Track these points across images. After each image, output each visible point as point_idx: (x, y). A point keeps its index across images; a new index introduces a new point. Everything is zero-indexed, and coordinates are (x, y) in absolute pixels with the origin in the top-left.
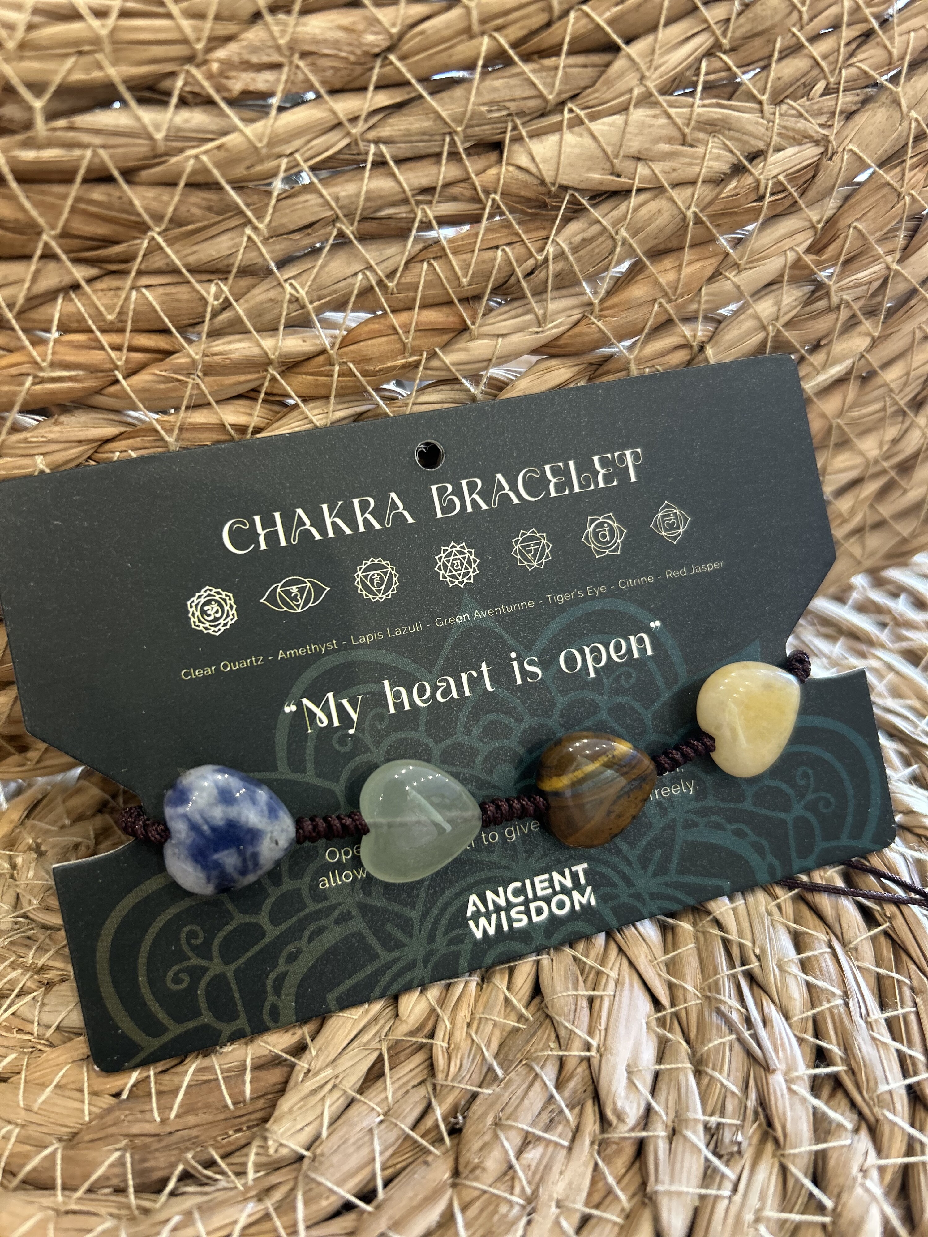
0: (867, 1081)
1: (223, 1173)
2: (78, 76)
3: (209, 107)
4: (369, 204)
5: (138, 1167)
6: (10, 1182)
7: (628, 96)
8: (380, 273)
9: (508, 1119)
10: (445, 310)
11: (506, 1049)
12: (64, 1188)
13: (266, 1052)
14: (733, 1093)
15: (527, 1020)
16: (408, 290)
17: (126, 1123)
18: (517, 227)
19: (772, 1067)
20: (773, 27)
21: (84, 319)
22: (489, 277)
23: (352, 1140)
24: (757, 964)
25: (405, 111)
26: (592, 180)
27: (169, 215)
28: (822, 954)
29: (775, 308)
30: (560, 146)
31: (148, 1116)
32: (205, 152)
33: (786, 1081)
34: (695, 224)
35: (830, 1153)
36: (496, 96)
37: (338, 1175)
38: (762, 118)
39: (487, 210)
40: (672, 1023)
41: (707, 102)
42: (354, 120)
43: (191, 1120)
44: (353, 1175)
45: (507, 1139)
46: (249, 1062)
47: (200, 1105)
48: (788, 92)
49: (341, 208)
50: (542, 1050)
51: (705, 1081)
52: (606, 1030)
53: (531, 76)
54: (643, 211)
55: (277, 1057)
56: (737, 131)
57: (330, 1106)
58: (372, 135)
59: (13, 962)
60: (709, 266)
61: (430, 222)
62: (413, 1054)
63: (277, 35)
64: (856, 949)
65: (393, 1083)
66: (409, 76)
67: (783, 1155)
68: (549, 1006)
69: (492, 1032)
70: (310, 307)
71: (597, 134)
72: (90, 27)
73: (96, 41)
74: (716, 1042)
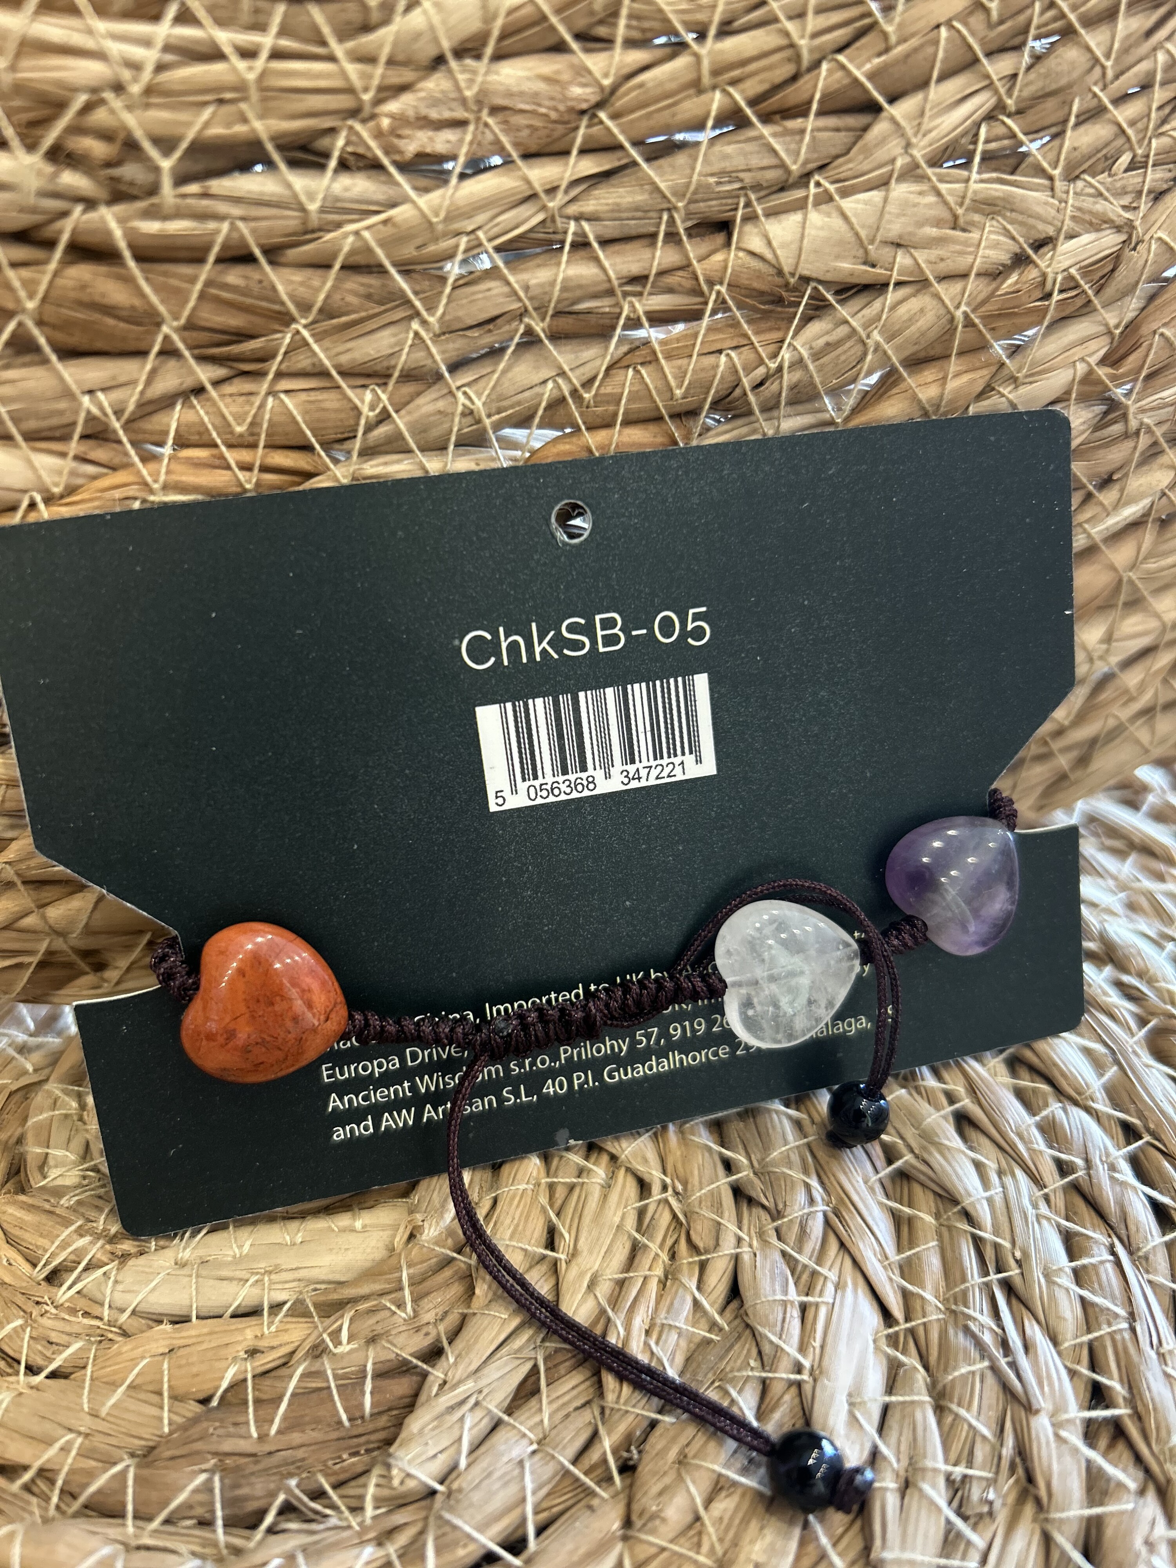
0: (1158, 1429)
1: (333, 1507)
2: (217, 131)
3: (373, 173)
4: (565, 295)
5: (228, 1495)
6: (69, 1506)
7: (889, 167)
8: (575, 381)
9: (694, 1457)
10: (653, 428)
11: (694, 1365)
12: (136, 1517)
13: (393, 1356)
14: (984, 1438)
15: (721, 1330)
16: (608, 403)
17: (215, 1438)
18: (745, 326)
19: (1035, 1406)
20: (1070, 85)
21: (207, 430)
22: (709, 389)
23: (498, 1473)
24: (1018, 1271)
25: (614, 180)
26: (841, 270)
27: (319, 304)
28: (1102, 1262)
30: (804, 228)
31: (242, 1430)
32: (368, 228)
33: (1053, 1425)
34: (965, 327)
35: (1107, 1520)
36: (727, 165)
37: (479, 1517)
38: (1053, 197)
39: (710, 305)
40: (906, 1343)
41: (986, 176)
42: (552, 191)
43: (296, 1437)
44: (497, 1518)
45: (694, 1482)
46: (369, 1367)
47: (307, 1419)
48: (1086, 166)
49: (531, 299)
50: (739, 1370)
51: (949, 1419)
52: (822, 1347)
53: (772, 140)
54: (902, 309)
55: (405, 1362)
56: (1022, 213)
57: (470, 1429)
58: (572, 209)
59: (80, 1227)
60: (979, 379)
61: (639, 319)
62: (576, 1366)
63: (463, 84)
64: (1146, 1258)
65: (550, 1403)
66: (622, 138)
67: (1047, 1520)
68: (750, 1312)
69: (677, 1344)
70: (487, 422)
71: (849, 214)
72: (234, 70)
73: (241, 88)
74: (964, 1370)
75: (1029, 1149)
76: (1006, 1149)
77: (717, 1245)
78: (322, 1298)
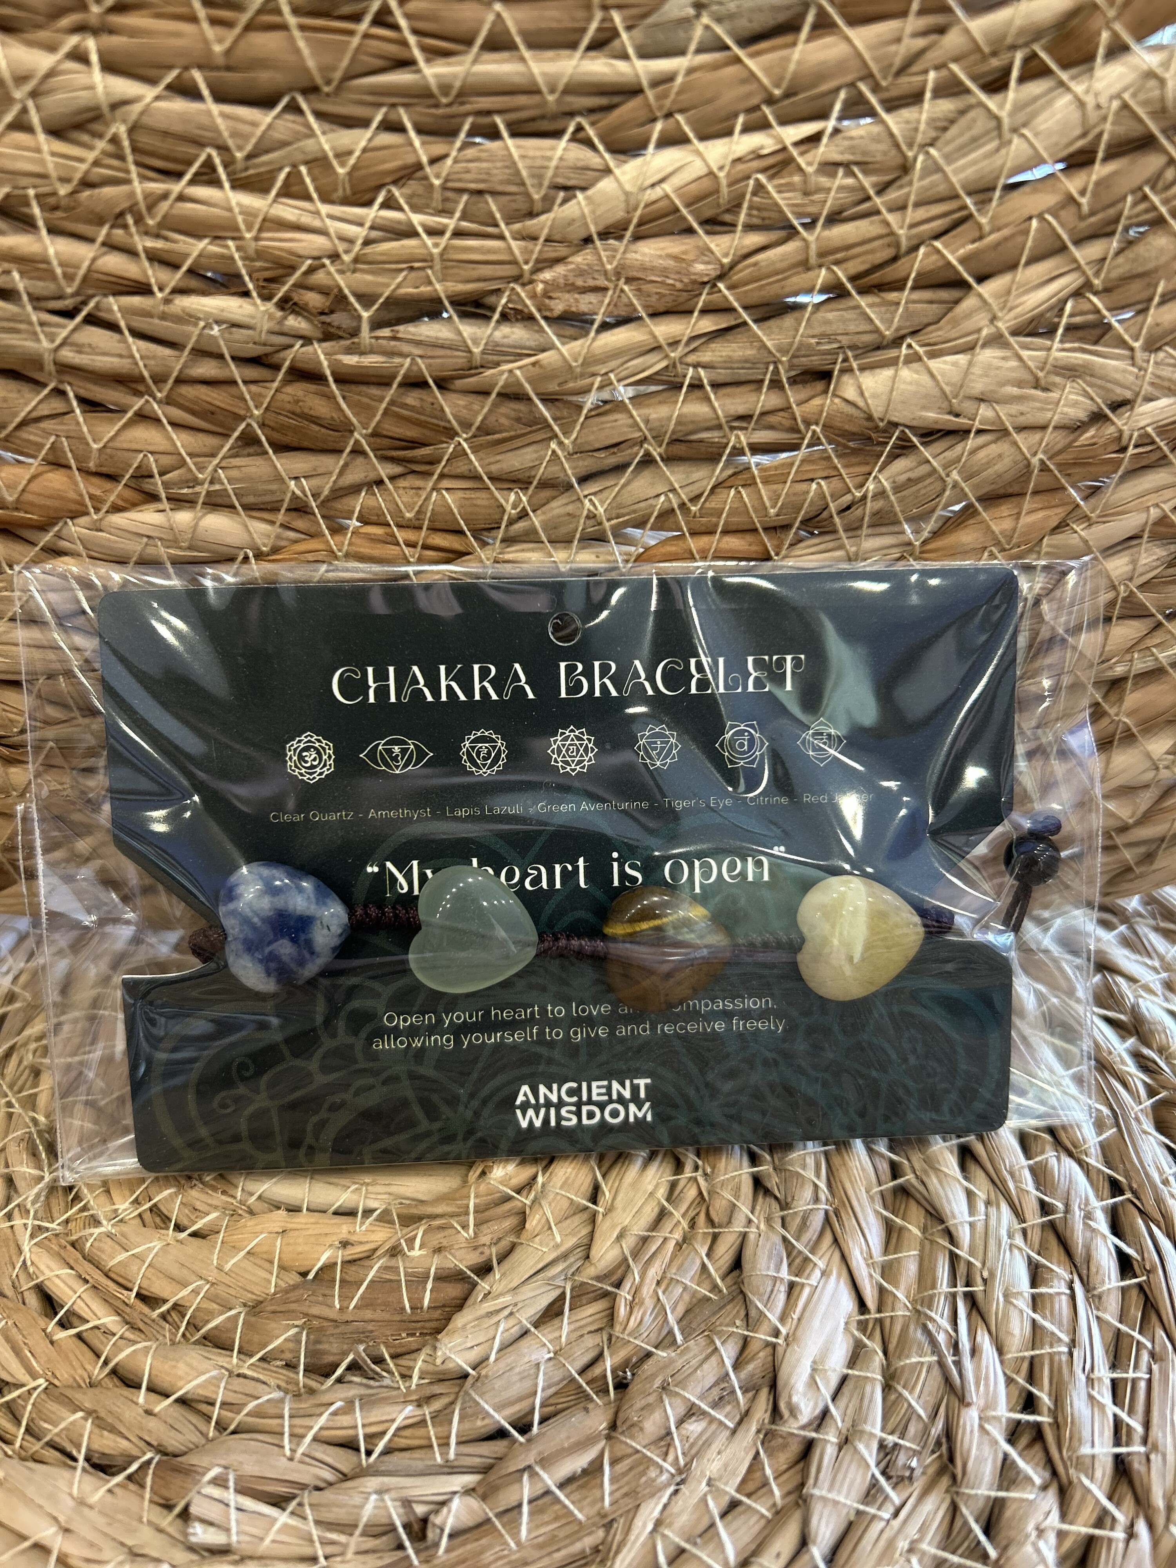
0: (1071, 1439)
1: (389, 1372)
2: (407, 290)
3: (528, 324)
4: (680, 427)
5: (311, 1347)
6: (192, 1335)
7: (975, 336)
8: (683, 496)
9: (676, 1386)
10: (749, 538)
11: (692, 1315)
12: (239, 1352)
13: (452, 1266)
14: (919, 1416)
15: (720, 1291)
16: (711, 515)
17: (307, 1303)
18: (836, 460)
19: (968, 1399)
20: (1156, 270)
21: (383, 514)
22: (800, 509)
23: (517, 1370)
24: (982, 1288)
25: (730, 336)
26: (925, 419)
27: (477, 423)
28: (1059, 1294)
29: (1130, 567)
30: (894, 382)
31: (328, 1301)
32: (520, 368)
33: (980, 1418)
34: (1041, 470)
35: (1008, 1504)
36: (828, 330)
37: (497, 1400)
38: (1133, 365)
39: (807, 440)
40: (873, 1329)
41: (1068, 345)
42: (674, 344)
43: (368, 1314)
44: (512, 1403)
45: (671, 1406)
46: (433, 1271)
47: (379, 1301)
48: (1168, 339)
49: (650, 430)
50: (727, 1325)
51: (893, 1397)
52: (799, 1319)
53: (868, 310)
54: (982, 454)
55: (461, 1272)
56: (1100, 378)
57: (503, 1332)
58: (691, 359)
60: (1055, 516)
61: (743, 448)
62: (596, 1300)
63: (605, 259)
64: (1100, 1297)
65: (570, 1324)
66: (736, 305)
67: (957, 1493)
68: (745, 1281)
69: (681, 1296)
70: (607, 525)
71: (935, 372)
72: (425, 245)
73: (428, 259)
74: (914, 1360)
75: (1017, 1187)
76: (997, 1184)
77: (729, 1222)
78: (405, 1211)
